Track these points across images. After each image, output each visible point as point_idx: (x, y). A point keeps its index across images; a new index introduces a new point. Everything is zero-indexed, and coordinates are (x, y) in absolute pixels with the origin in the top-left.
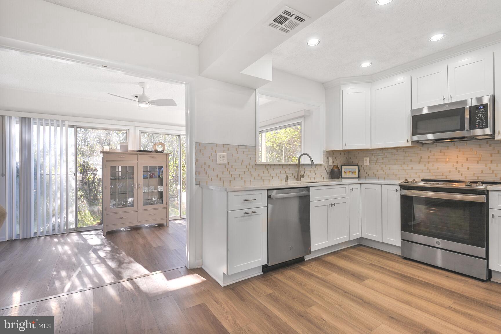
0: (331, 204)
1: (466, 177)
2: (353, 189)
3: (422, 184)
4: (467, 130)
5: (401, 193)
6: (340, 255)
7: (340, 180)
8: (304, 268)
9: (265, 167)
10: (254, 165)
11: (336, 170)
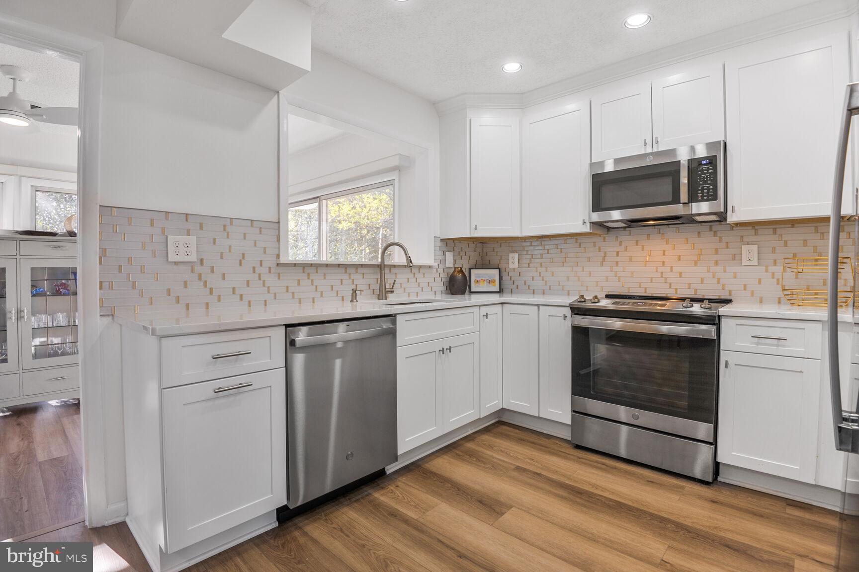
0: (443, 349)
1: (676, 289)
2: (487, 316)
3: (605, 303)
4: (683, 204)
5: (572, 321)
6: (460, 453)
7: (467, 296)
8: (380, 496)
9: (302, 271)
10: (276, 265)
11: (459, 276)
